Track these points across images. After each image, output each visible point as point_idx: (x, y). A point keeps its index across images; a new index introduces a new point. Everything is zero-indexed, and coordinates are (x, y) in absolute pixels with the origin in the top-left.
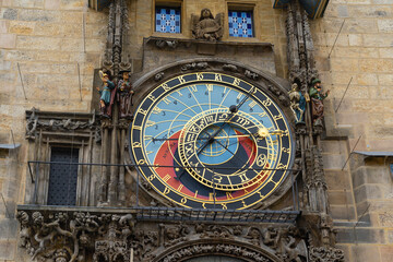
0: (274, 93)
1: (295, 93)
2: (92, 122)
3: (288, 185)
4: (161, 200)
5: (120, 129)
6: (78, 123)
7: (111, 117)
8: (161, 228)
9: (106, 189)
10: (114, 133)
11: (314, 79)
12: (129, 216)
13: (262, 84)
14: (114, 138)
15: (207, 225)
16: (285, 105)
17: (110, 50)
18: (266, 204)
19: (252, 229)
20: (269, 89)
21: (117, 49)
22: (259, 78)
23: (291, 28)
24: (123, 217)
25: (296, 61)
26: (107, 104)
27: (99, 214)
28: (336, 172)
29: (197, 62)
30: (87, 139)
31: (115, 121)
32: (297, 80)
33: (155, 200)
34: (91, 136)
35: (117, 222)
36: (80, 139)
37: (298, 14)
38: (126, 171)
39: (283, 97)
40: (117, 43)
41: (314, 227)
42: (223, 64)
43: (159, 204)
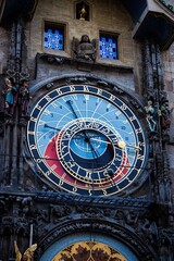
0: (134, 106)
1: (151, 109)
3: (144, 179)
4: (50, 185)
5: (20, 126)
8: (50, 207)
9: (9, 174)
10: (15, 129)
11: (163, 98)
12: (30, 198)
13: (126, 98)
14: (15, 134)
16: (142, 116)
17: (12, 61)
18: (128, 192)
20: (131, 103)
22: (124, 93)
23: (148, 57)
24: (25, 199)
25: (151, 84)
26: (11, 105)
27: (6, 195)
31: (17, 119)
32: (151, 99)
33: (46, 185)
35: (20, 202)
37: (153, 46)
38: (24, 160)
39: (140, 110)
40: (18, 56)
42: (97, 80)
43: (49, 188)
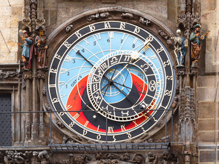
0: (163, 37)
2: (19, 71)
4: (71, 135)
5: (38, 79)
6: (8, 73)
7: (31, 70)
8: (70, 157)
9: (30, 129)
10: (34, 83)
11: (195, 23)
12: (45, 152)
13: (154, 30)
14: (34, 87)
15: (104, 153)
16: (170, 48)
17: (28, 7)
19: (137, 155)
20: (159, 34)
21: (33, 6)
22: (151, 24)
24: (40, 153)
26: (27, 59)
27: (24, 151)
28: (209, 103)
29: (100, 13)
30: (16, 85)
31: (34, 73)
33: (67, 136)
34: (19, 82)
35: (37, 156)
36: (11, 85)
38: (44, 113)
39: (169, 42)
41: (179, 153)
42: (121, 13)
43: (69, 139)
